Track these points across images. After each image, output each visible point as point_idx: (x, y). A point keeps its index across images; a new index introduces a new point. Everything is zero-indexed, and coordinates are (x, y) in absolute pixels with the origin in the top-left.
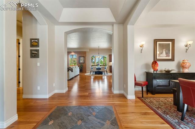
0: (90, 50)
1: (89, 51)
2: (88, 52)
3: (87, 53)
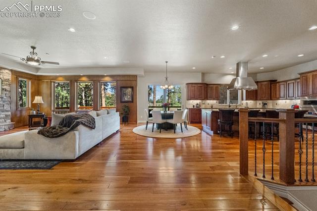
0: (145, 72)
1: (143, 74)
2: (142, 76)
3: (138, 79)
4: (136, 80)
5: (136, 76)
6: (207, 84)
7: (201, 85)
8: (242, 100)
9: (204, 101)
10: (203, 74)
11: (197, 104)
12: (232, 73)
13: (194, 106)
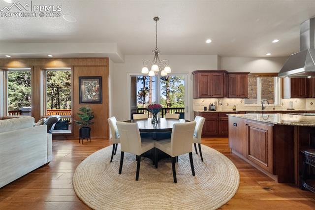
4: (107, 66)
5: (107, 58)
6: (227, 73)
7: (218, 74)
8: (283, 97)
9: (221, 101)
10: (220, 57)
11: (212, 105)
12: (269, 54)
13: (205, 108)
